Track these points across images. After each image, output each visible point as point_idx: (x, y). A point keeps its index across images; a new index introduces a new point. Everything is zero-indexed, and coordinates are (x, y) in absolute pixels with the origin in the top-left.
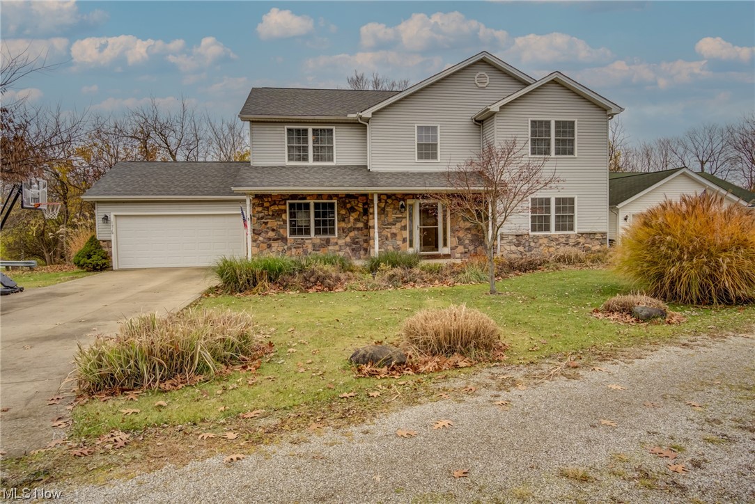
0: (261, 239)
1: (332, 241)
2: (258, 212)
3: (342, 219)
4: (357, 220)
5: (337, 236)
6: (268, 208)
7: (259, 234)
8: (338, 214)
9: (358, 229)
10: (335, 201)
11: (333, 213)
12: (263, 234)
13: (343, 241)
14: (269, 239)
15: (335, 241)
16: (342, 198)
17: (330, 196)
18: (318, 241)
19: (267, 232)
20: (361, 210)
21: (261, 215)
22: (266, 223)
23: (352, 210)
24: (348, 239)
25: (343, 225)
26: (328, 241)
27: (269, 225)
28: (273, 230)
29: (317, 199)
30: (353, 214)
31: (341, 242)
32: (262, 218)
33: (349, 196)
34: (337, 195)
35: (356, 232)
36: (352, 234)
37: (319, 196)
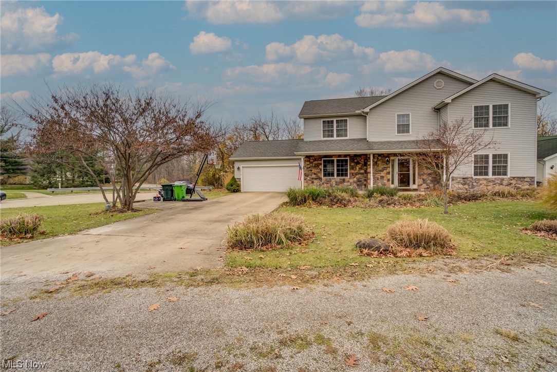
0: (308, 178)
1: (346, 180)
2: (307, 165)
3: (352, 168)
4: (361, 169)
5: (349, 177)
6: (312, 162)
7: (308, 176)
8: (350, 165)
9: (361, 174)
10: (348, 158)
11: (347, 165)
12: (310, 176)
13: (353, 180)
14: (313, 179)
15: (348, 180)
16: (352, 156)
17: (345, 156)
18: (339, 180)
19: (312, 175)
20: (363, 163)
21: (309, 166)
22: (311, 170)
23: (358, 163)
24: (355, 179)
25: (353, 171)
26: (344, 180)
27: (312, 171)
28: (315, 174)
29: (338, 157)
30: (358, 165)
31: (351, 181)
32: (309, 168)
33: (356, 156)
34: (349, 155)
35: (360, 175)
36: (357, 176)
37: (340, 156)
